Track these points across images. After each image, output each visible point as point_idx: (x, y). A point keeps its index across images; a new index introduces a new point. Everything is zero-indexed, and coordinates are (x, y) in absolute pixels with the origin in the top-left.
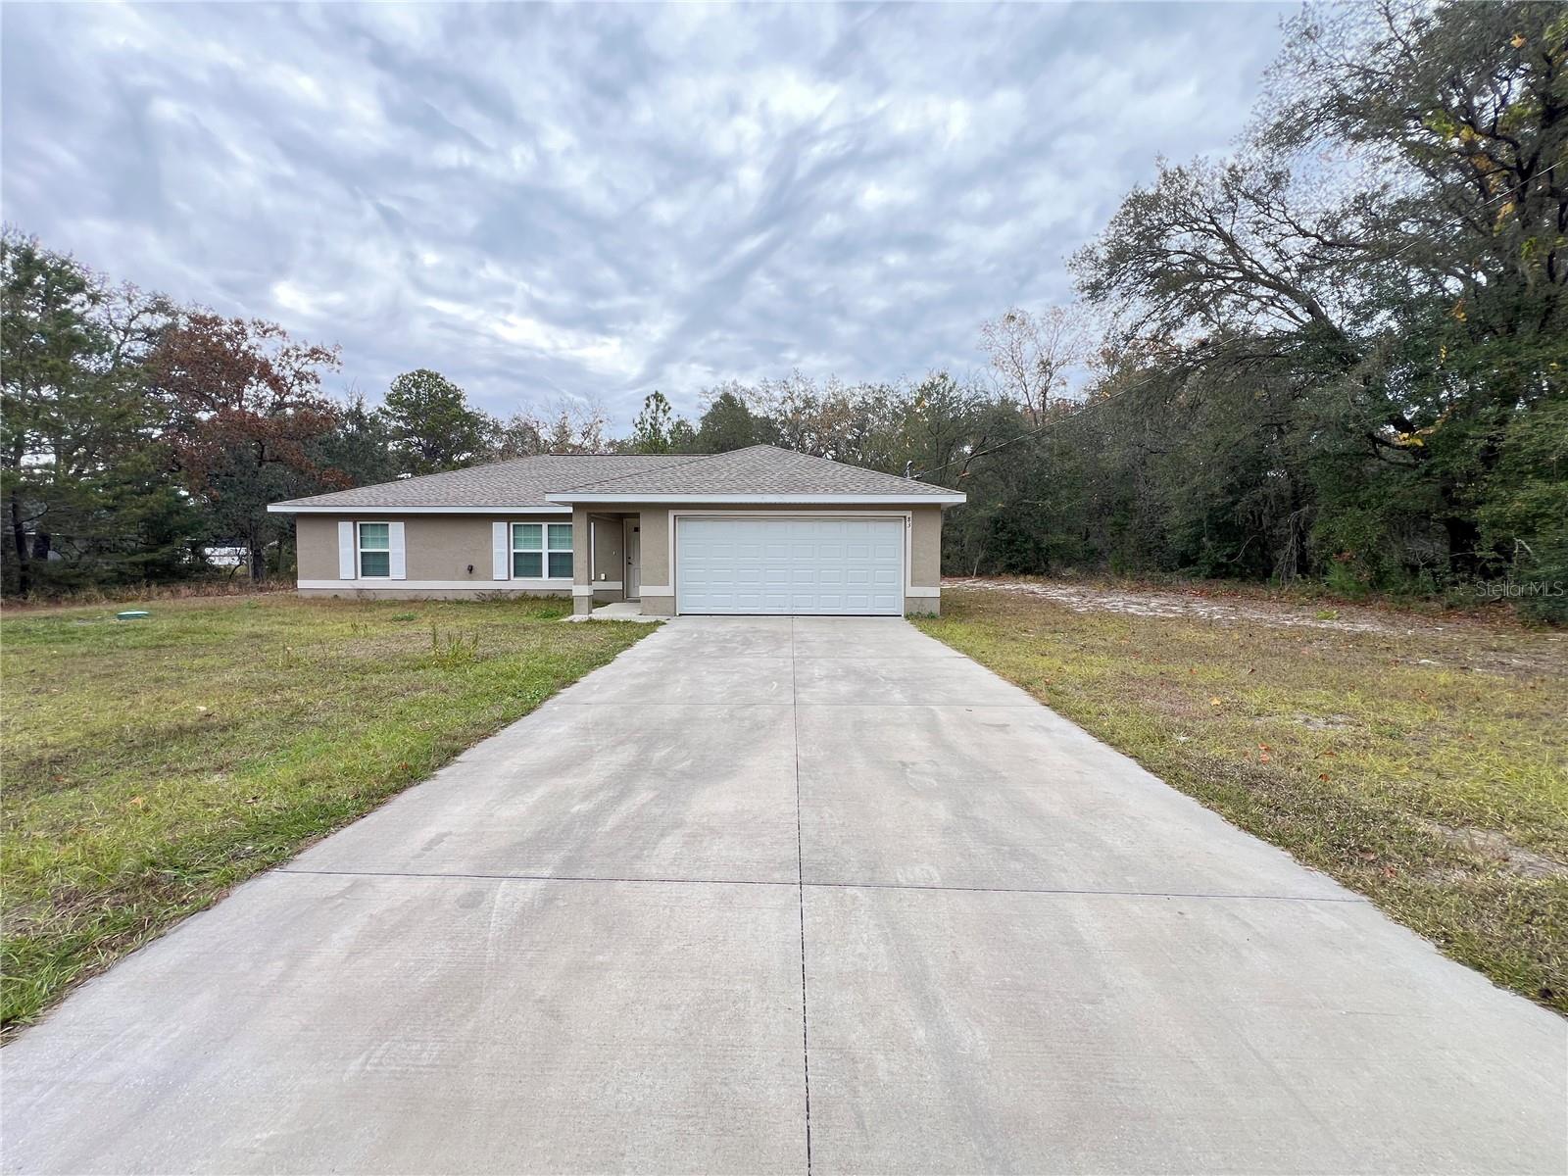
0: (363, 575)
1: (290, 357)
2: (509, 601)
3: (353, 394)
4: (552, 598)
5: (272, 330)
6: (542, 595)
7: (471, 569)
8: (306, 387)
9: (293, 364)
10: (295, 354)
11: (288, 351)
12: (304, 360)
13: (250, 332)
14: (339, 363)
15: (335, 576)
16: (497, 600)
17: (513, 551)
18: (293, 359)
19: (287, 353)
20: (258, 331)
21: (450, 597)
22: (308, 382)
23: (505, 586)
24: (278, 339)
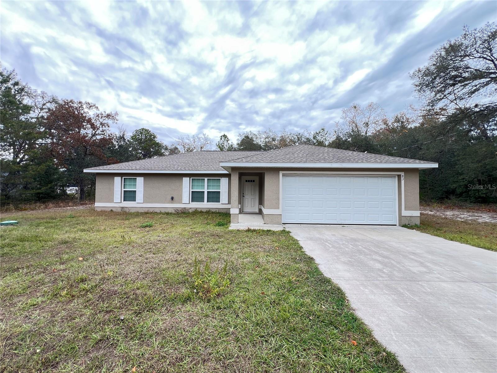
0: (124, 201)
1: (99, 117)
2: (189, 213)
3: (122, 131)
4: (209, 212)
5: (93, 106)
6: (204, 210)
7: (172, 198)
8: (104, 128)
9: (100, 120)
10: (101, 116)
11: (98, 115)
12: (104, 118)
13: (84, 106)
14: (117, 120)
15: (112, 201)
16: (183, 213)
17: (191, 190)
18: (100, 118)
19: (98, 116)
20: (88, 106)
21: (163, 211)
22: (105, 127)
23: (188, 206)
24: (95, 110)
